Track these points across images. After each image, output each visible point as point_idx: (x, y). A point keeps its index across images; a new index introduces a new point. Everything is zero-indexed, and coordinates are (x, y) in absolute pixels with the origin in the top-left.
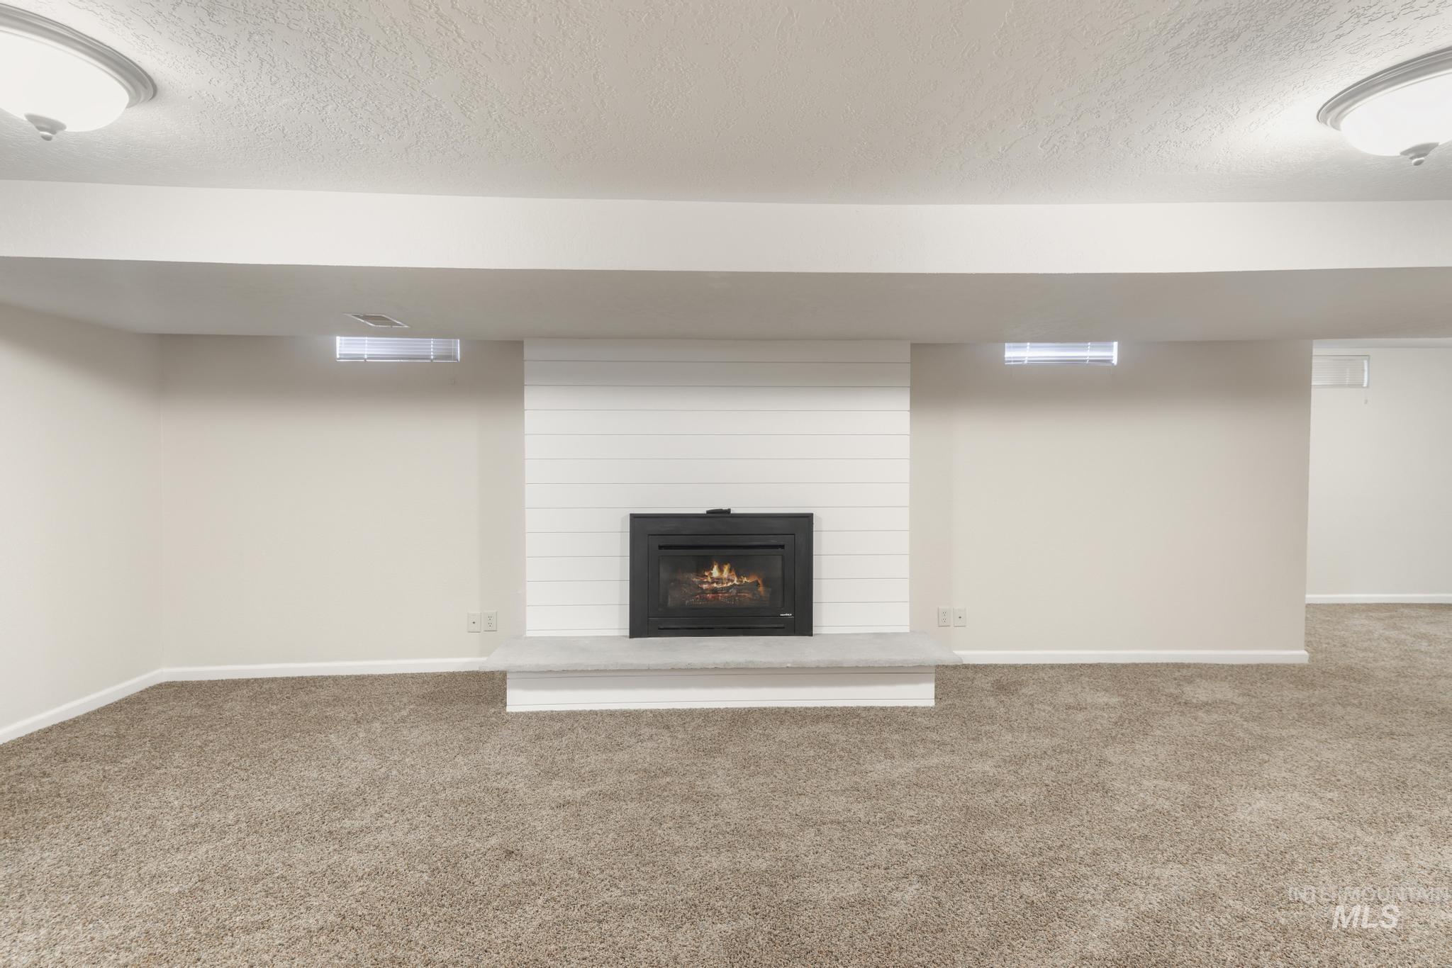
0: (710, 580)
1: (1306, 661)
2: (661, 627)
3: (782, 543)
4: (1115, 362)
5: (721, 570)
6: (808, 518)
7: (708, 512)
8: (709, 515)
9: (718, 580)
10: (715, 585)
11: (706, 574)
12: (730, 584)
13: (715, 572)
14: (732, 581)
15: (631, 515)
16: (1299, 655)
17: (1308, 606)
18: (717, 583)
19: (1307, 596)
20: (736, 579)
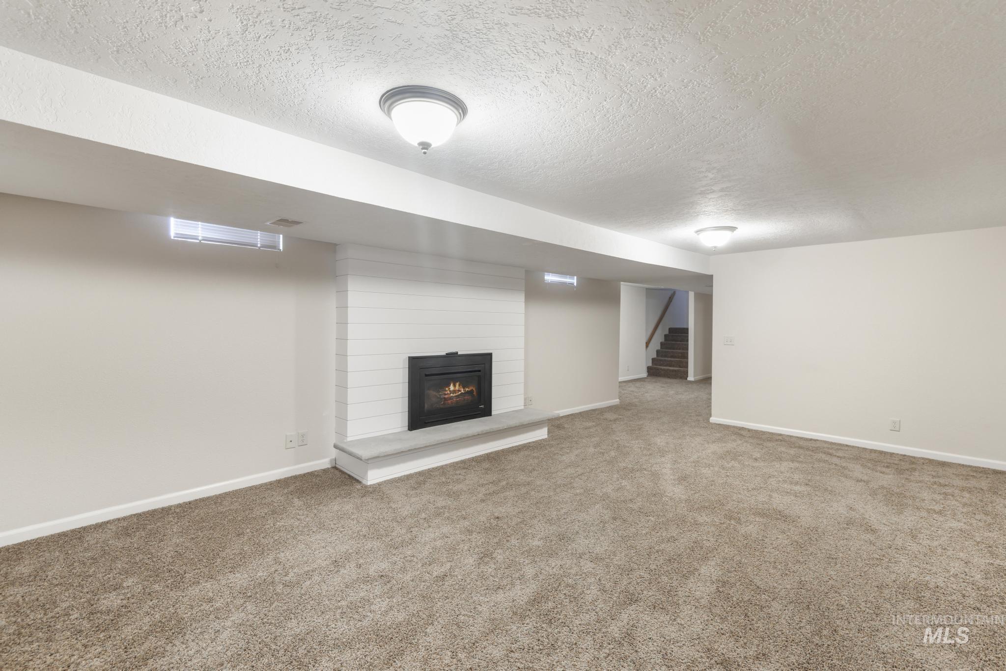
0: (449, 392)
1: (619, 403)
2: (426, 422)
3: (480, 369)
4: (575, 284)
5: (455, 386)
6: (490, 355)
7: (447, 354)
8: (447, 356)
9: (454, 392)
10: (452, 395)
11: (447, 389)
12: (460, 393)
13: (452, 388)
14: (461, 391)
15: (409, 357)
16: (616, 401)
17: (620, 382)
18: (453, 393)
19: (619, 379)
20: (462, 390)
